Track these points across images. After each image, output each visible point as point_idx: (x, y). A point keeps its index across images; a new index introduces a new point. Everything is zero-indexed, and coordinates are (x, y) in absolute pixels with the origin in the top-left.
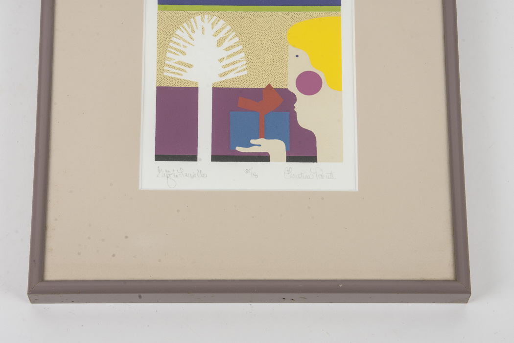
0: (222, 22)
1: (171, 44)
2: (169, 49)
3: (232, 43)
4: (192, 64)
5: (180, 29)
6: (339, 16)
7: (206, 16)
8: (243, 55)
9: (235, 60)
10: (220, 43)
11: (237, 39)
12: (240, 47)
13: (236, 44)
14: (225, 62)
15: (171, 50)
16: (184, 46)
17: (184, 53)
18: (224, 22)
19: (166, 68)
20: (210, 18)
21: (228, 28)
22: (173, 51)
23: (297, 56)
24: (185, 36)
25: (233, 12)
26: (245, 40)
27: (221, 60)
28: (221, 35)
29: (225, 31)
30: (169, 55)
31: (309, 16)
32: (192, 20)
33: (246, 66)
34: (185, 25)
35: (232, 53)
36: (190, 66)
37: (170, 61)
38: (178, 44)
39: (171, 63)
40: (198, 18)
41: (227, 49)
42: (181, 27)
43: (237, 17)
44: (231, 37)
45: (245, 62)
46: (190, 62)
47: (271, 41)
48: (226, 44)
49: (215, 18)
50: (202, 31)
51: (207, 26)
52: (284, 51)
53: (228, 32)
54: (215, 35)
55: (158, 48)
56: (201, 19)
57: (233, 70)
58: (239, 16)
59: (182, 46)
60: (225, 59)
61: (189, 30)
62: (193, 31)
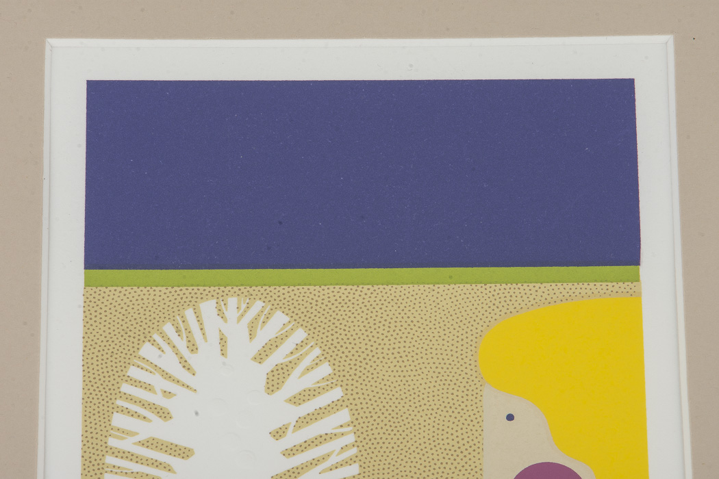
0: (279, 319)
1: (126, 388)
2: (119, 402)
3: (310, 380)
4: (188, 446)
5: (154, 343)
6: (638, 294)
7: (232, 301)
8: (344, 416)
9: (323, 433)
10: (275, 381)
11: (325, 370)
12: (337, 393)
13: (323, 384)
14: (293, 439)
15: (126, 404)
16: (167, 394)
17: (164, 414)
18: (287, 319)
19: (110, 460)
20: (244, 306)
21: (300, 335)
22: (134, 408)
23: (510, 417)
24: (169, 362)
25: (312, 288)
26: (352, 372)
27: (278, 434)
28: (278, 357)
29: (289, 345)
30: (119, 420)
31: (545, 295)
32: (189, 314)
33: (354, 451)
34: (169, 329)
35: (311, 410)
36: (185, 453)
37: (122, 438)
38: (148, 388)
39: (127, 445)
40: (208, 308)
41: (297, 400)
42: (156, 337)
43: (326, 302)
44: (307, 362)
45: (350, 439)
46: (182, 442)
47: (431, 374)
48: (295, 384)
49: (258, 305)
50: (219, 347)
51: (236, 331)
52: (469, 403)
53: (299, 346)
54: (260, 358)
55: (87, 400)
56: (216, 312)
57: (315, 463)
58: (332, 300)
59: (160, 394)
60: (291, 428)
61: (181, 344)
62: (193, 348)
